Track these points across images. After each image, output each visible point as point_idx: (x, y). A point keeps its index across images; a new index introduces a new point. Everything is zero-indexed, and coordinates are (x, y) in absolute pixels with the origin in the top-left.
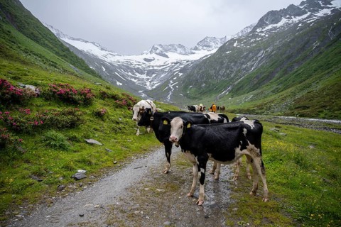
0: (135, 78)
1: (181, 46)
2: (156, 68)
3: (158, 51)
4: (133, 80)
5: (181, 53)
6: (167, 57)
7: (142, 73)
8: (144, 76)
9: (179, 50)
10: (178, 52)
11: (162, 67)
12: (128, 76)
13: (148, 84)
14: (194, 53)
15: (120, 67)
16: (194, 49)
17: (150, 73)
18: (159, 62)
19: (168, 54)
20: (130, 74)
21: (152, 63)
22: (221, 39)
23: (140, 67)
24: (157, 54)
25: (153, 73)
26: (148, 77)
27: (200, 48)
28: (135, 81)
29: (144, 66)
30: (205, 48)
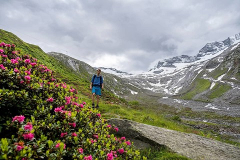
0: (151, 87)
1: (184, 56)
2: (168, 75)
3: (164, 64)
4: (149, 89)
5: (186, 62)
6: (174, 67)
7: (155, 82)
8: (159, 85)
9: (183, 60)
10: (183, 61)
11: (175, 74)
12: (143, 86)
13: (166, 91)
14: (199, 59)
15: (133, 80)
16: (198, 56)
17: (164, 80)
18: (168, 71)
19: (175, 64)
20: (143, 84)
21: (162, 73)
22: (224, 42)
23: (152, 78)
24: (164, 66)
25: (168, 80)
26: (163, 85)
27: (204, 54)
28: (151, 89)
29: (155, 76)
30: (208, 53)
